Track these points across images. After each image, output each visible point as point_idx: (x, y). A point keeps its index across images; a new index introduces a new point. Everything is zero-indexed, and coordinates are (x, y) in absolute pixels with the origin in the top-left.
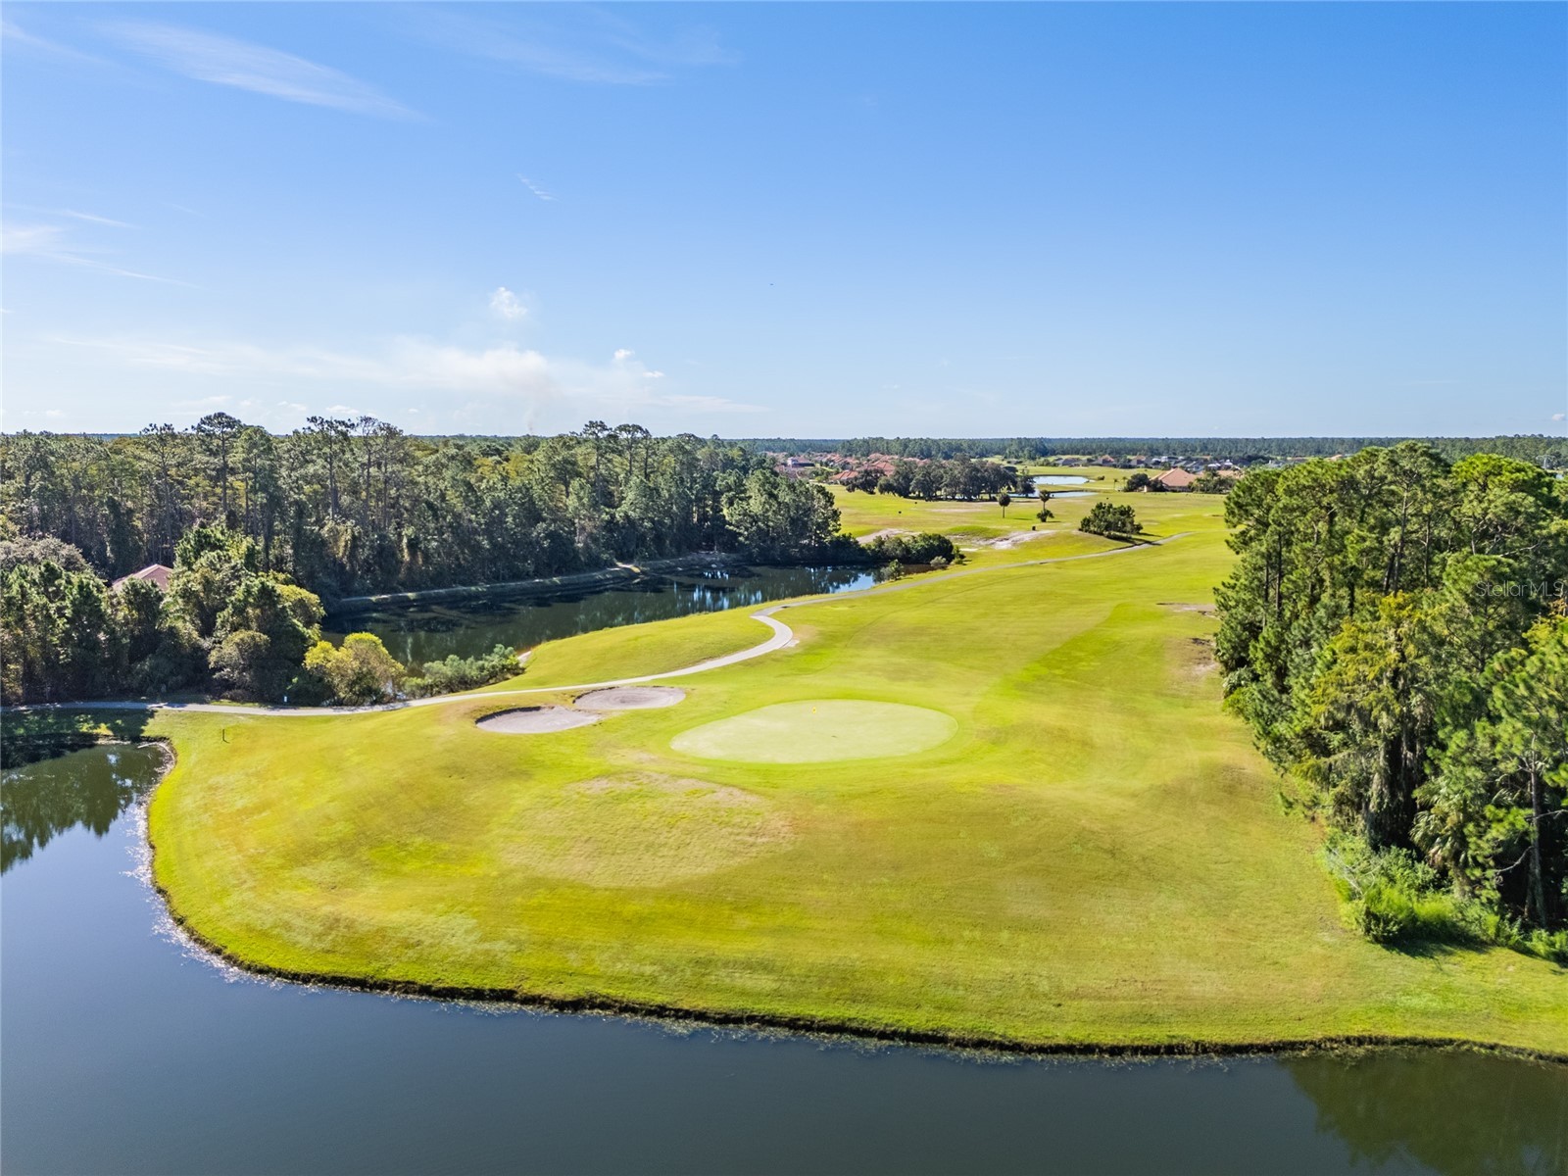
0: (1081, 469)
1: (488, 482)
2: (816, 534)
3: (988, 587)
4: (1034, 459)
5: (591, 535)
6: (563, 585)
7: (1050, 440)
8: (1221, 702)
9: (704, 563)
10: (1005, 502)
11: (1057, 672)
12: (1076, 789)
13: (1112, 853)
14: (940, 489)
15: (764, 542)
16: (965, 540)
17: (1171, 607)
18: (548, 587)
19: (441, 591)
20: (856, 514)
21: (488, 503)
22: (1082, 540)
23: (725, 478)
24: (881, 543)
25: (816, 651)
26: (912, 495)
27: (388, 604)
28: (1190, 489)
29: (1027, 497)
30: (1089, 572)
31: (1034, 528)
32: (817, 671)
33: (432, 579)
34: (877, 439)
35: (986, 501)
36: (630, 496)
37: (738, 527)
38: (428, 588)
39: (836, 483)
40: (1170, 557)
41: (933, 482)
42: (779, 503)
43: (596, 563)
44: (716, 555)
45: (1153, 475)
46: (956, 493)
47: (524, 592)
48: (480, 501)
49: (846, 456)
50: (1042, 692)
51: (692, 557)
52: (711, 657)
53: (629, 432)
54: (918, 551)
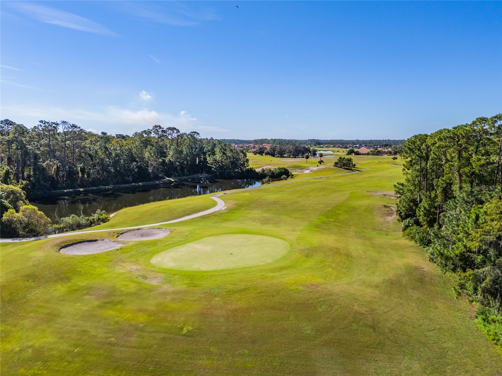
0: (331, 149)
1: (114, 147)
2: (240, 168)
3: (302, 186)
4: (316, 146)
5: (154, 167)
6: (143, 186)
7: (321, 140)
8: (401, 233)
9: (199, 178)
10: (307, 157)
11: (331, 220)
12: (348, 284)
13: (373, 327)
14: (285, 154)
15: (221, 170)
16: (294, 170)
17: (372, 193)
18: (137, 186)
19: (94, 188)
20: (256, 162)
21: (113, 155)
22: (335, 169)
23: (207, 147)
24: (263, 170)
25: (233, 211)
26: (276, 156)
27: (71, 193)
28: (368, 154)
29: (314, 157)
30: (338, 181)
31: (318, 166)
32: (232, 220)
33: (91, 184)
34: (265, 139)
35: (301, 158)
36: (171, 153)
37: (212, 165)
38: (89, 187)
39: (251, 152)
40: (366, 175)
41: (283, 152)
42: (227, 156)
43: (157, 178)
44: (205, 175)
45: (356, 150)
46: (290, 156)
47: (127, 188)
48: (110, 154)
49: (255, 145)
50: (325, 229)
51: (195, 176)
52: (188, 215)
53: (171, 130)
54: (277, 174)
